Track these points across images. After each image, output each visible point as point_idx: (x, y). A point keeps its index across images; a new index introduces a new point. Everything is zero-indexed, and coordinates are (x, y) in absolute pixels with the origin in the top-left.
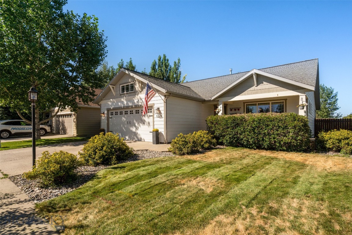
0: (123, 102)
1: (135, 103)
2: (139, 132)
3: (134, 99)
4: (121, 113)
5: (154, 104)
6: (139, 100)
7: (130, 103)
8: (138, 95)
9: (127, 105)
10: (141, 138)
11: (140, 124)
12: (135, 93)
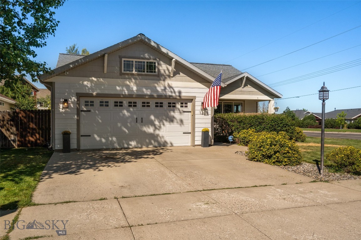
0: (128, 87)
1: (158, 91)
2: (161, 133)
3: (156, 85)
4: (118, 104)
5: (195, 97)
6: (168, 88)
7: (146, 89)
8: (164, 80)
9: (140, 93)
10: (166, 142)
11: (164, 122)
12: (159, 77)
